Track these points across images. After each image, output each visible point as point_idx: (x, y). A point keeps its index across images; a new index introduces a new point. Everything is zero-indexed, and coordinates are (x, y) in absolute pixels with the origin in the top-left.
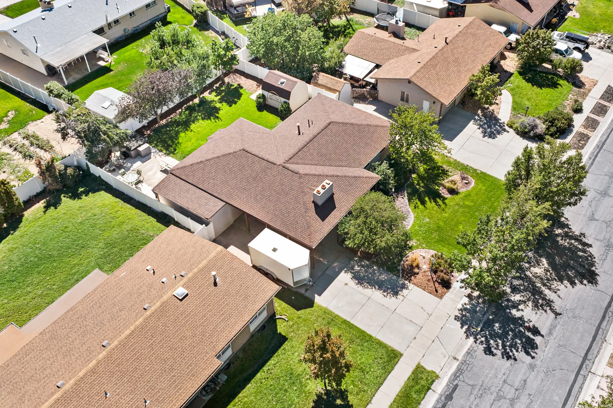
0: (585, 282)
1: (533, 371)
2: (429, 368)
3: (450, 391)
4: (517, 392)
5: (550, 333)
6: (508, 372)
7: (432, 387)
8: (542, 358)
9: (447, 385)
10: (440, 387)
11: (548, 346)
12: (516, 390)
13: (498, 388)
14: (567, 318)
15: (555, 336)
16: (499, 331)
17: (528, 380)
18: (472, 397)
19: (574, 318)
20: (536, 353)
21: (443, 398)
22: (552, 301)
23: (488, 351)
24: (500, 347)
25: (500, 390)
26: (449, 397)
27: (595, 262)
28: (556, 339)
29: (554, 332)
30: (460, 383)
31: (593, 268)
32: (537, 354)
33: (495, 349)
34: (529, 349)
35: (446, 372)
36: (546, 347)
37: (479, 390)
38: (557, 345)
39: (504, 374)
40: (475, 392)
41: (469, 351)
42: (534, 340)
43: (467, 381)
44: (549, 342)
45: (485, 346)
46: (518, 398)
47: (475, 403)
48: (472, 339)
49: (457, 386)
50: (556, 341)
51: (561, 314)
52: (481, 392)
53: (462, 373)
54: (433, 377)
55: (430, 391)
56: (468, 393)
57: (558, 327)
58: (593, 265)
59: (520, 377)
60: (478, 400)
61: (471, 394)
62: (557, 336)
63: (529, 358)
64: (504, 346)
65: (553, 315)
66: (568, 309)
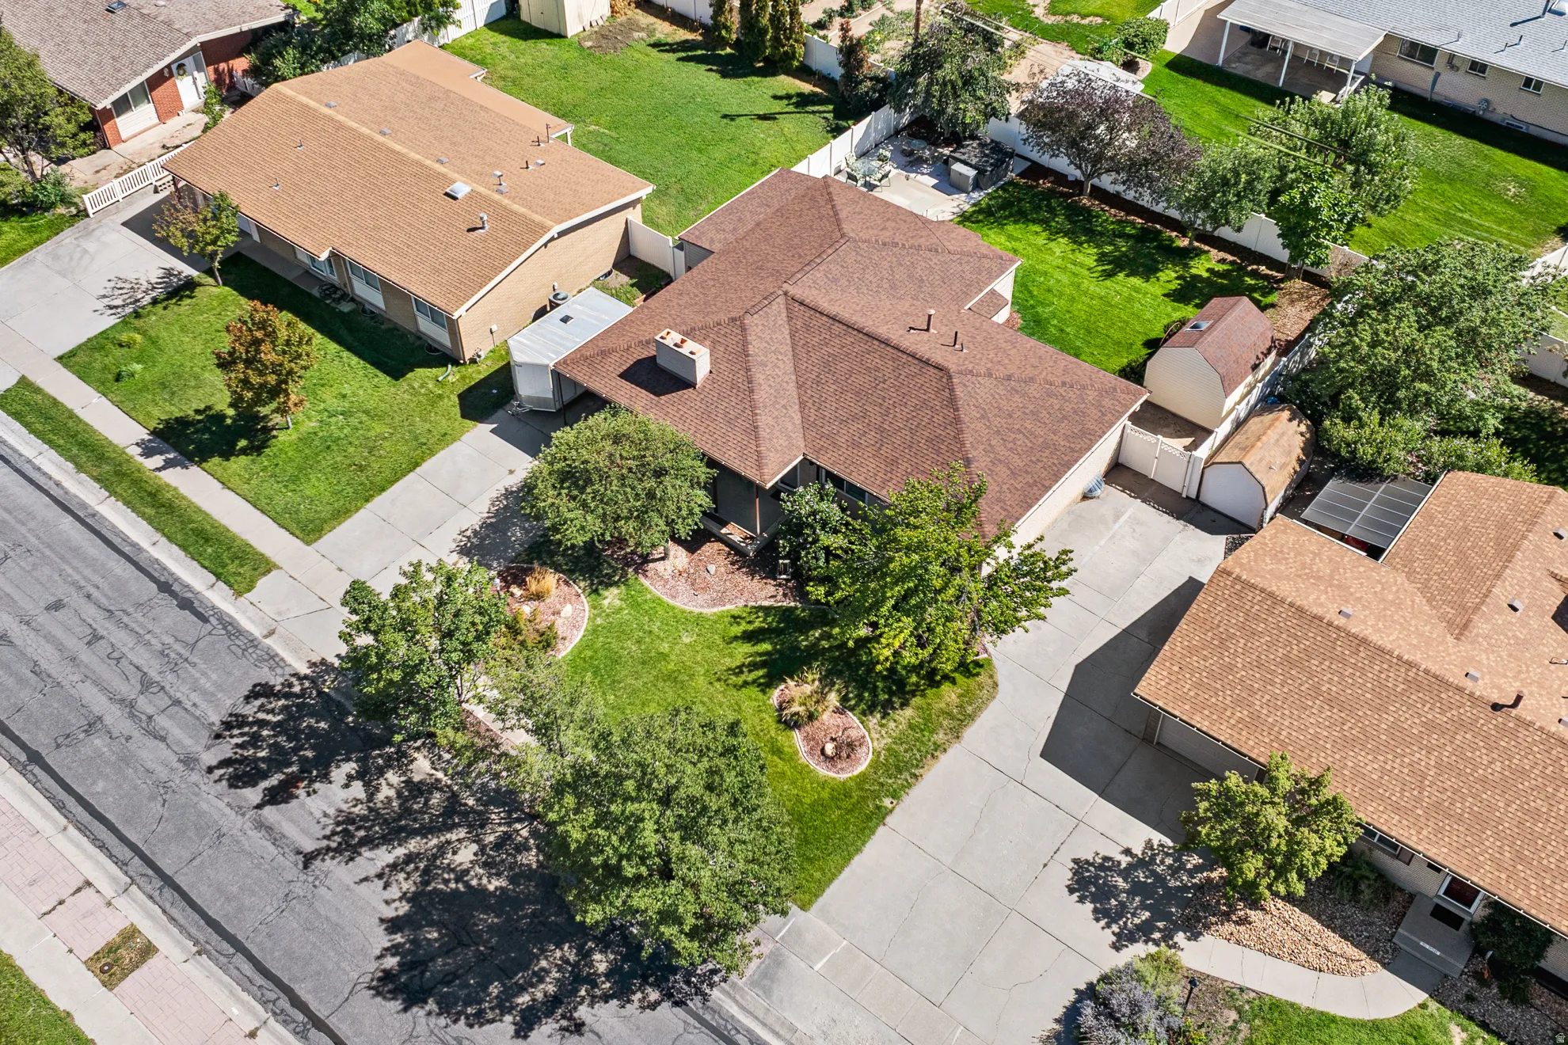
0: (391, 962)
1: (180, 761)
2: (262, 583)
3: (200, 610)
4: (144, 718)
5: (260, 825)
6: (198, 713)
7: (221, 584)
8: (204, 788)
9: (213, 607)
10: (218, 597)
11: (227, 810)
12: (150, 718)
13: (167, 688)
14: (290, 879)
15: (249, 832)
16: (305, 724)
17: (162, 745)
18: (169, 640)
19: (287, 895)
20: (220, 780)
21: (189, 595)
22: (352, 859)
23: (262, 691)
24: (261, 716)
25: (163, 688)
26: (186, 604)
27: (455, 1022)
28: (240, 834)
29: (260, 835)
30: (209, 627)
31: (431, 1005)
32: (215, 782)
33: (262, 705)
34: (236, 769)
35: (244, 612)
36: (229, 805)
37: (179, 654)
38: (224, 830)
39: (194, 705)
40: (178, 647)
41: (277, 659)
42: (254, 785)
43: (208, 638)
44: (239, 817)
45: (278, 688)
46: (132, 716)
47: (154, 641)
48: (304, 670)
49: (205, 620)
50: (235, 831)
51: (306, 867)
52: (173, 655)
53: (229, 635)
54: (241, 587)
55: (213, 579)
56: (180, 636)
57: (272, 848)
58: (446, 1008)
59: (176, 733)
60: (159, 647)
61: (177, 640)
62: (249, 838)
63: (214, 763)
64: (262, 724)
65: (309, 846)
66: (316, 891)
